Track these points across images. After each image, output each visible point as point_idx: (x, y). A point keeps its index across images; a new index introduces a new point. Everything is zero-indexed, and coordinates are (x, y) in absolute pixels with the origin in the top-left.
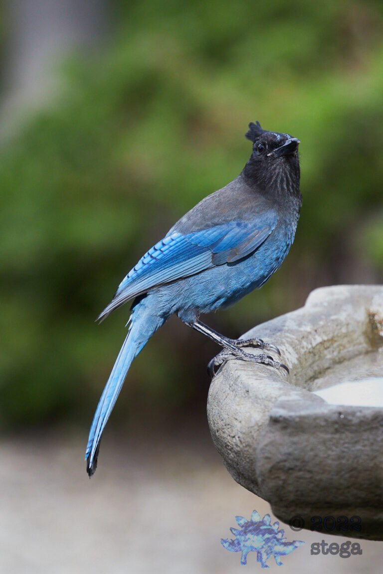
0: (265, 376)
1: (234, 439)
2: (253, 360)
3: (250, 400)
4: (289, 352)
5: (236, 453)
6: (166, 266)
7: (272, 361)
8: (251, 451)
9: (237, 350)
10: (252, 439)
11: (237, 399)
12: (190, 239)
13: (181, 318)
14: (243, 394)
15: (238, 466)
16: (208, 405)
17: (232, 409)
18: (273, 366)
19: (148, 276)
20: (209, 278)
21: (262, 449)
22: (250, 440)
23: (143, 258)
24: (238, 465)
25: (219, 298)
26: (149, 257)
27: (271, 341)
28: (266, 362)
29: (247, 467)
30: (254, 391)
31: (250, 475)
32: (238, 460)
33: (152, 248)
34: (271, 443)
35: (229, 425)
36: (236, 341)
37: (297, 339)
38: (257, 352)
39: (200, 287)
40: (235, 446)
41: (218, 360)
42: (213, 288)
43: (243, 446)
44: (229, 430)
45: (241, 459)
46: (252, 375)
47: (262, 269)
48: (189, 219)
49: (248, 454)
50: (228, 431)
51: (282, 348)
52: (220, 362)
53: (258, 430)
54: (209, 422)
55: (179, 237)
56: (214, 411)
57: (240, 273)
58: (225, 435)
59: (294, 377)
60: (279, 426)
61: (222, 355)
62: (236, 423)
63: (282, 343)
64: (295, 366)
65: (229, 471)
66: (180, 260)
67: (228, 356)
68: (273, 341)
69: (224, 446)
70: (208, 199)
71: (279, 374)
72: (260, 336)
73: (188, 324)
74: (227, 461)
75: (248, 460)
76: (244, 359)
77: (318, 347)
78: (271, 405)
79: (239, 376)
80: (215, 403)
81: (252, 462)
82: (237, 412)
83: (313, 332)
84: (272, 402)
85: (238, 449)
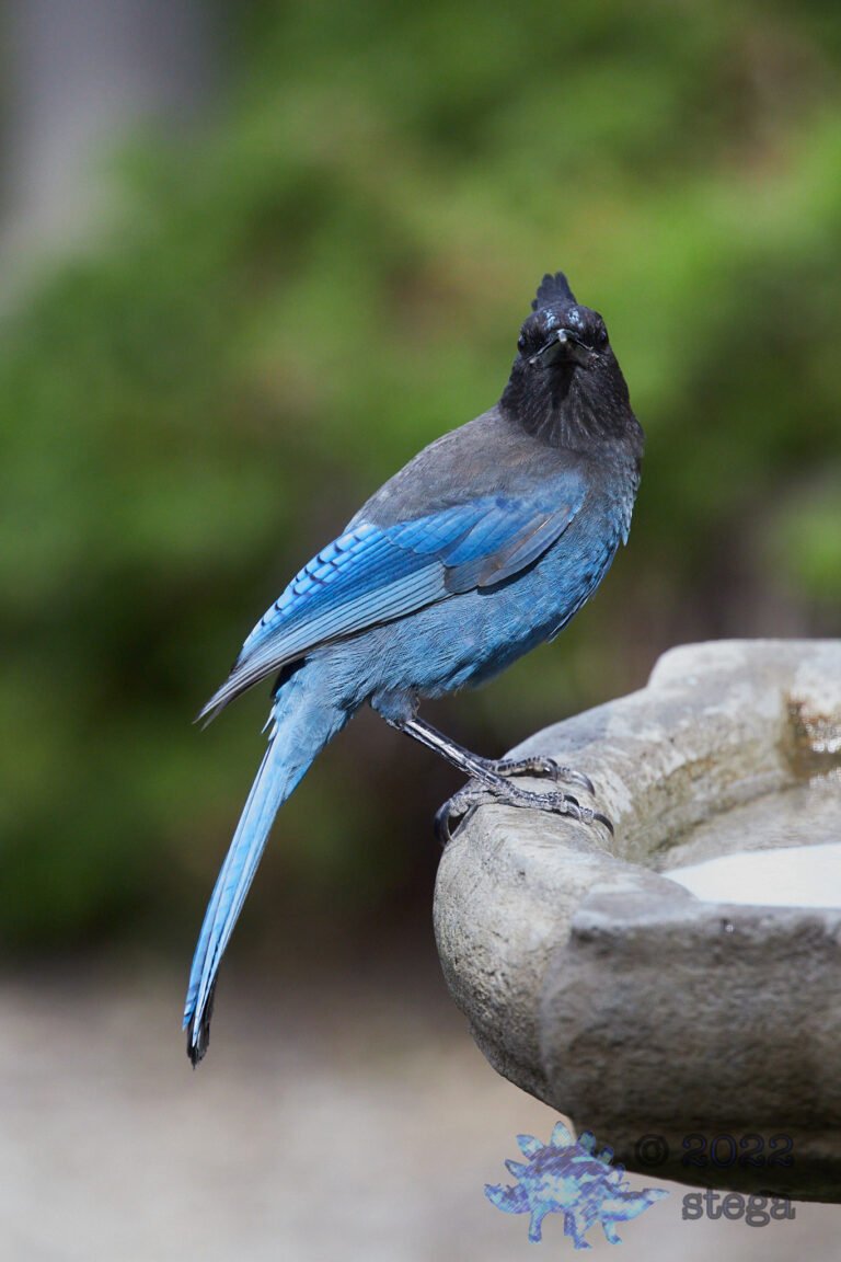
0: (561, 839)
1: (492, 978)
2: (533, 804)
3: (529, 893)
4: (614, 789)
5: (497, 1010)
6: (344, 600)
7: (576, 807)
8: (530, 1005)
9: (499, 782)
10: (532, 978)
11: (500, 891)
12: (396, 538)
13: (377, 709)
14: (512, 880)
15: (502, 1038)
16: (435, 904)
17: (489, 913)
18: (577, 818)
19: (306, 621)
20: (440, 622)
21: (554, 1001)
22: (528, 981)
23: (294, 581)
24: (501, 1034)
25: (461, 665)
26: (308, 578)
27: (574, 763)
28: (564, 809)
29: (521, 1040)
30: (536, 874)
31: (528, 1056)
32: (501, 1024)
33: (314, 560)
34: (575, 988)
35: (481, 947)
36: (496, 764)
37: (630, 759)
38: (542, 787)
39: (420, 643)
40: (494, 995)
41: (456, 805)
42: (449, 644)
43: (513, 995)
44: (482, 958)
45: (508, 1023)
46: (532, 838)
47: (554, 599)
48: (394, 493)
49: (524, 1012)
50: (480, 962)
51: (597, 778)
52: (463, 810)
53: (546, 959)
54: (438, 940)
55: (372, 534)
56: (448, 916)
57: (507, 609)
58: (473, 971)
59: (625, 842)
60: (591, 948)
61: (467, 793)
62: (497, 943)
63: (599, 768)
64: (625, 818)
65: (482, 1048)
66: (374, 585)
67: (481, 795)
68: (579, 763)
69: (472, 992)
70: (436, 448)
71: (592, 835)
72: (549, 753)
73: (393, 724)
74: (476, 1028)
75: (523, 1025)
76: (514, 802)
77: (677, 776)
78: (573, 902)
79: (503, 841)
80: (451, 901)
81: (532, 1028)
82: (499, 918)
83: (666, 743)
84: (577, 898)
85: (502, 1000)
